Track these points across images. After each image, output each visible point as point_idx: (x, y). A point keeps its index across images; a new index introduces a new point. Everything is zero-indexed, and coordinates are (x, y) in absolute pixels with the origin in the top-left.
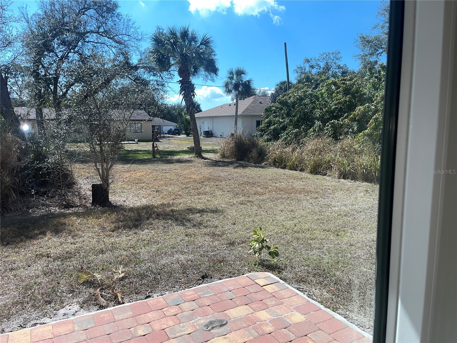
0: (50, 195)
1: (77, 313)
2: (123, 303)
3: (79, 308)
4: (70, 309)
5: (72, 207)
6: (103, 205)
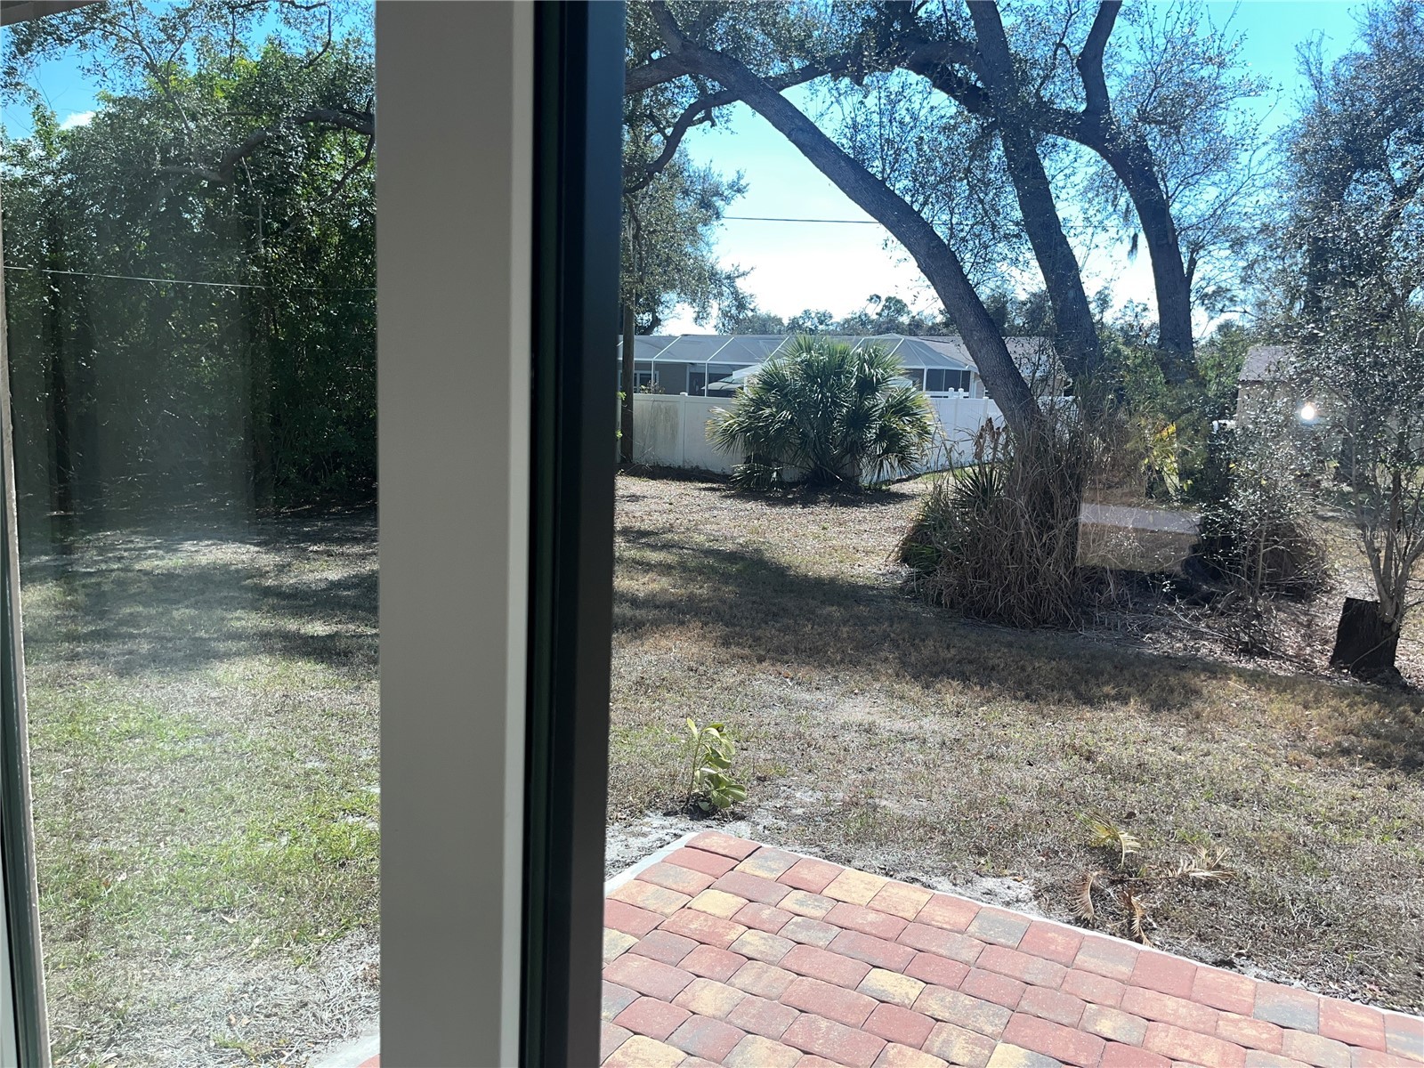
0: (1219, 606)
1: (1016, 905)
2: (1139, 940)
3: (1031, 895)
4: (1009, 888)
5: (1264, 654)
6: (1365, 675)
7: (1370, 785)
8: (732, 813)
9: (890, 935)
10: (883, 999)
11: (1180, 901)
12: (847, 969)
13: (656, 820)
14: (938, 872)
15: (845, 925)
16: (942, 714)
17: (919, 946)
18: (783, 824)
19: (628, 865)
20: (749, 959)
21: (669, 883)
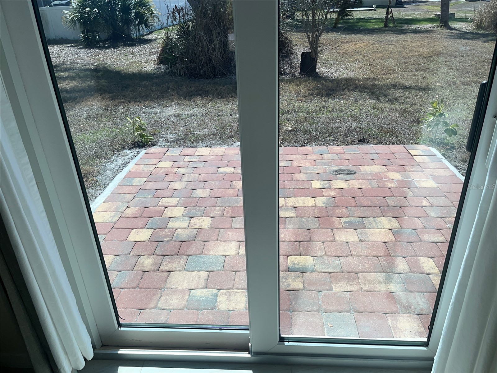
6: (309, 76)
7: (319, 102)
8: (151, 144)
9: (219, 160)
10: (225, 173)
11: (287, 136)
12: (213, 170)
13: (127, 151)
14: (223, 144)
15: (205, 161)
16: (198, 107)
17: (229, 160)
18: (169, 144)
19: (129, 163)
20: (183, 174)
21: (147, 163)
